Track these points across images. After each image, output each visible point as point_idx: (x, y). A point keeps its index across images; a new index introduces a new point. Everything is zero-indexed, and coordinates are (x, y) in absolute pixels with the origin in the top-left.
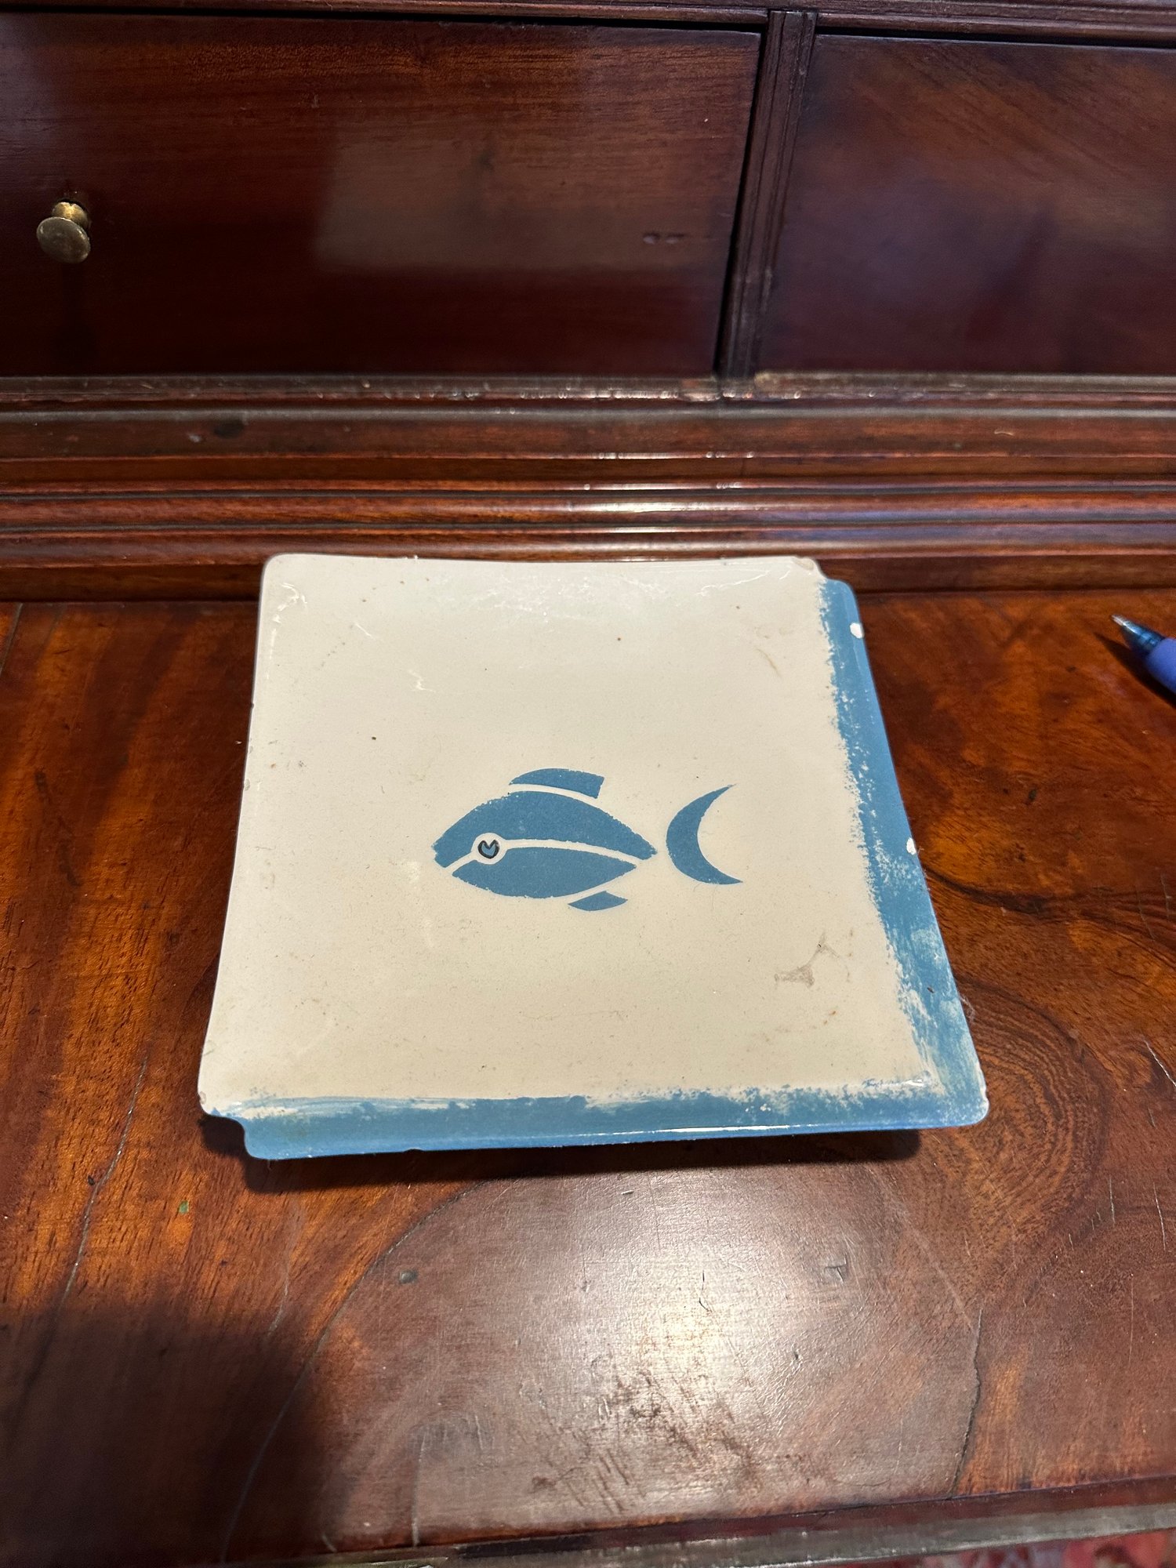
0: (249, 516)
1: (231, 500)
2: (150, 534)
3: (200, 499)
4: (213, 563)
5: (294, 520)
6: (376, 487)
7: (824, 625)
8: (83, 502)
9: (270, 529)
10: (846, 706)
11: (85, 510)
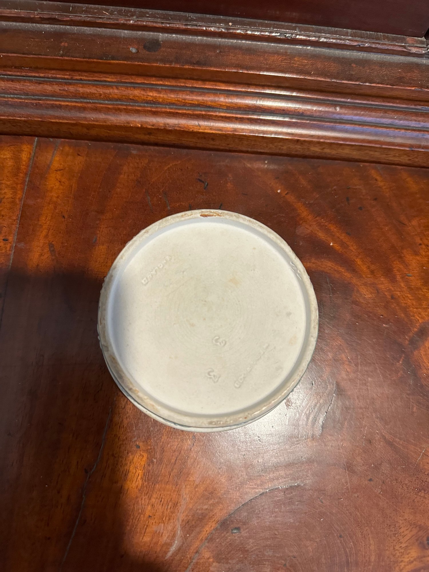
0: (161, 100)
1: (151, 90)
2: (106, 106)
3: (134, 88)
4: (140, 126)
5: (184, 104)
6: (231, 89)
8: (70, 84)
9: (172, 109)
11: (71, 89)
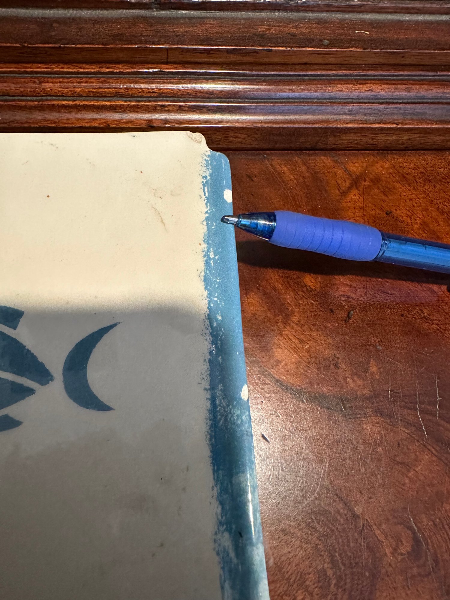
7: (204, 190)
10: (212, 262)
